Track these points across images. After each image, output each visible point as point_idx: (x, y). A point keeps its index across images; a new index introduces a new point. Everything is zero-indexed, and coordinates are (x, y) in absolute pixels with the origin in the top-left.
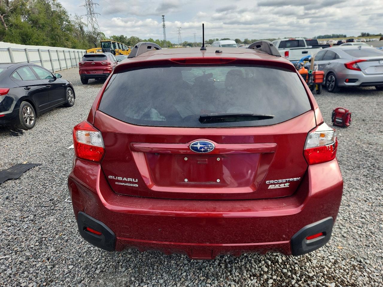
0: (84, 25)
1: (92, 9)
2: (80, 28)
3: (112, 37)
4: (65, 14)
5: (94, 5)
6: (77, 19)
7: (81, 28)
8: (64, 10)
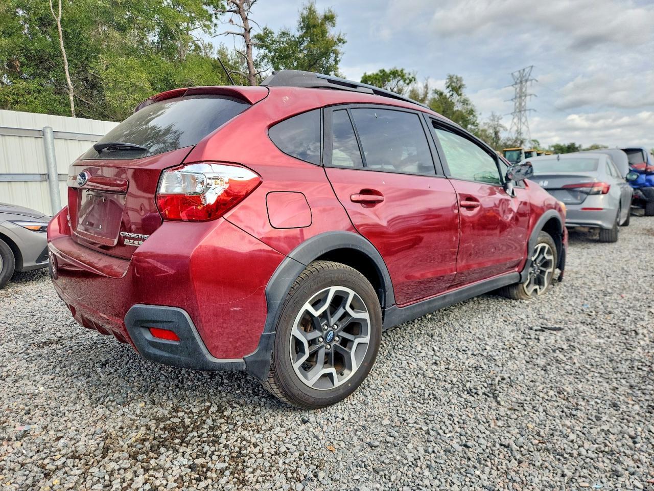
0: (501, 129)
1: (523, 104)
2: (494, 134)
3: (552, 146)
4: (472, 114)
5: (528, 98)
6: (493, 120)
7: (496, 133)
8: (473, 108)
